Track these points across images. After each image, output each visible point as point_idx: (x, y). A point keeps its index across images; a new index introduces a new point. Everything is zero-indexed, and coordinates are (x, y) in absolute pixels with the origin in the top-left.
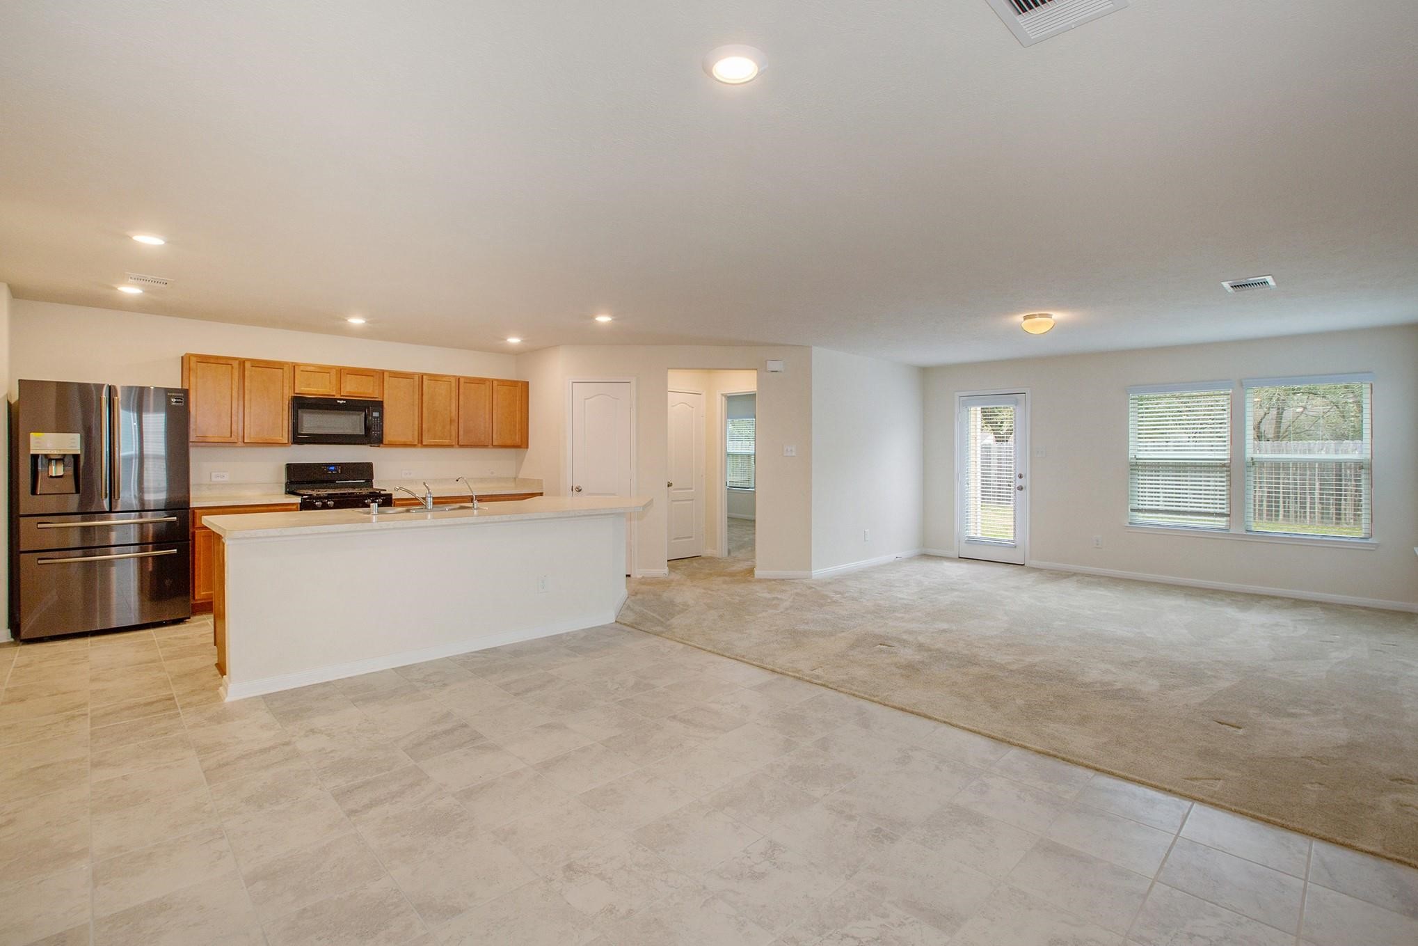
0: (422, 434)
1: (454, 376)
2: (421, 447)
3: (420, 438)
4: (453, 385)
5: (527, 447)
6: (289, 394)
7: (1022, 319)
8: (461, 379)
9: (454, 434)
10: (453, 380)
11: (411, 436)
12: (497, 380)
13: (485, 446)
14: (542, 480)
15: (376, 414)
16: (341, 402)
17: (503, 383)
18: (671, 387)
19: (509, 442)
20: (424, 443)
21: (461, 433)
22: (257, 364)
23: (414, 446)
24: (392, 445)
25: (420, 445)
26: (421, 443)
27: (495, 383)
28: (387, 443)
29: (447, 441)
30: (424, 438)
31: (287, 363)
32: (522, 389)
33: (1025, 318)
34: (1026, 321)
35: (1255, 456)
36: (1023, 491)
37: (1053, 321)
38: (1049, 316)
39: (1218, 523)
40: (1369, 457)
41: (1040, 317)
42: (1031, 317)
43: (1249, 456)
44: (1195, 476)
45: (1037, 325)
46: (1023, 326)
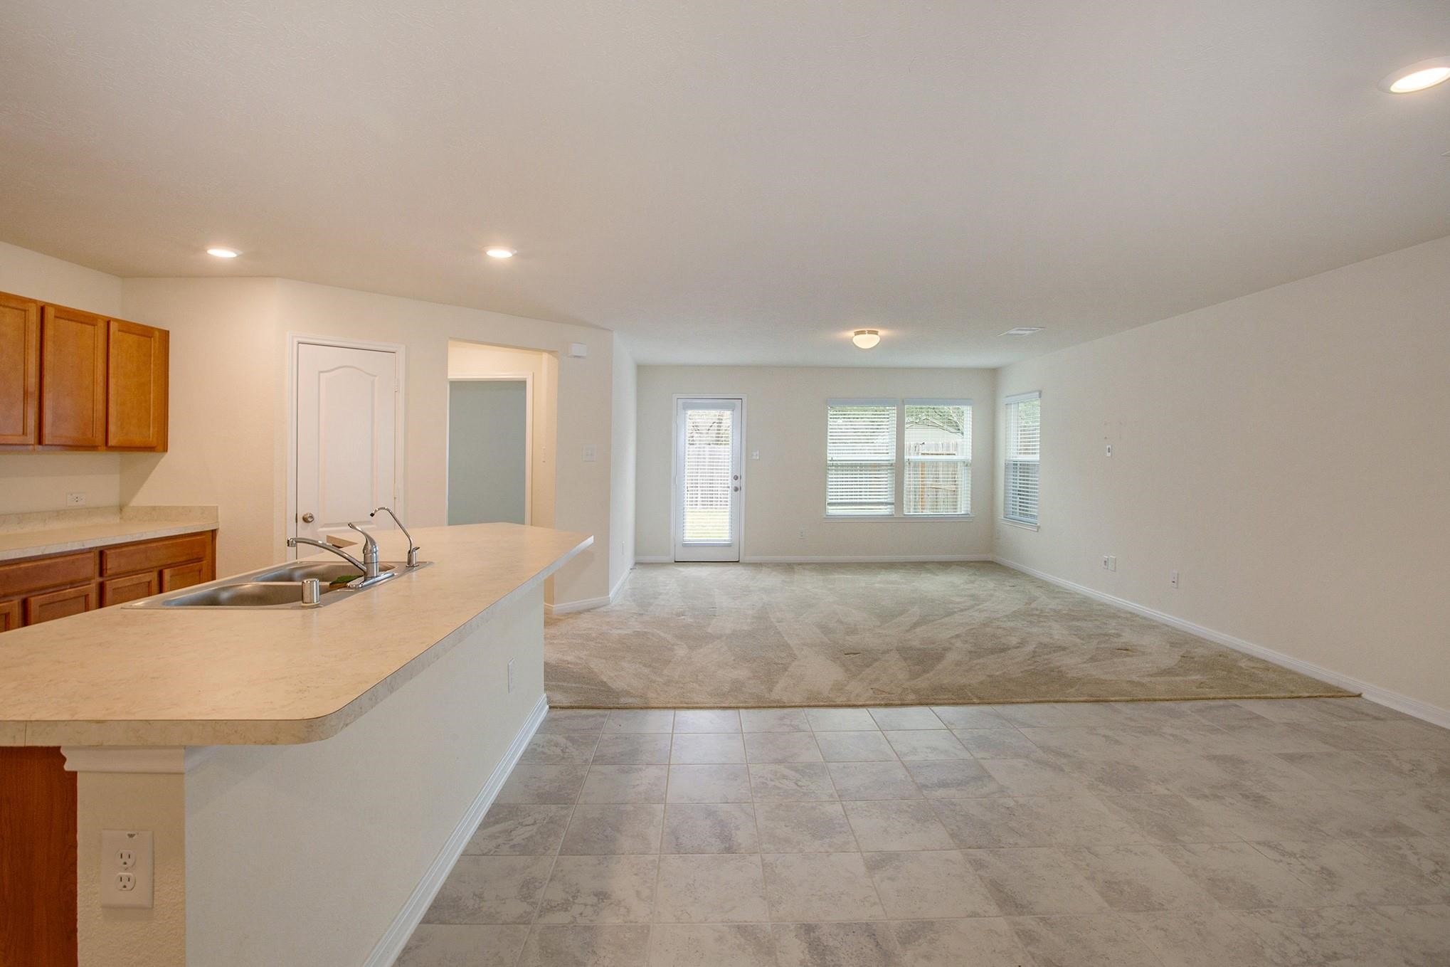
4: (33, 318)
5: (165, 449)
7: (853, 334)
8: (47, 310)
9: (31, 421)
10: (31, 309)
12: (117, 321)
13: (93, 448)
14: (217, 508)
17: (128, 327)
19: (138, 442)
21: (48, 420)
27: (114, 326)
29: (16, 437)
32: (160, 343)
33: (857, 333)
34: (857, 336)
35: (910, 457)
36: (738, 492)
37: (879, 339)
38: (876, 333)
39: (885, 511)
40: (971, 458)
41: (869, 333)
42: (862, 332)
43: (906, 457)
44: (870, 474)
45: (866, 341)
46: (854, 340)
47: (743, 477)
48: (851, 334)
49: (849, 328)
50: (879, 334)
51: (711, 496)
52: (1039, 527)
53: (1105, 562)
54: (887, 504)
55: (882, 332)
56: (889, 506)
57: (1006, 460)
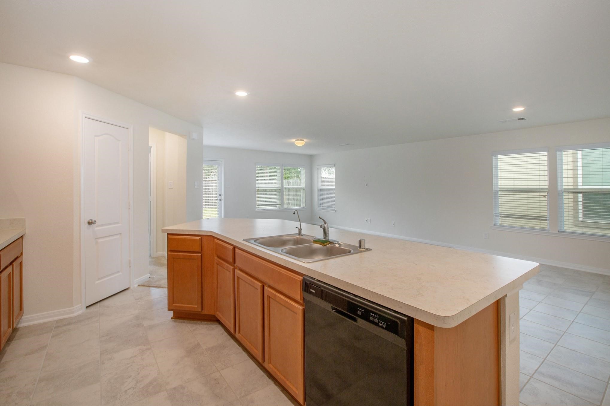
34: (296, 141)
35: (286, 187)
36: (221, 201)
37: (305, 143)
38: (303, 140)
39: (277, 207)
40: (304, 187)
41: (301, 141)
42: (298, 140)
43: (284, 187)
44: (272, 193)
45: (300, 143)
46: (295, 143)
47: (223, 195)
48: (294, 140)
49: (294, 139)
50: (305, 141)
51: (211, 202)
52: (336, 211)
53: (366, 220)
54: (278, 204)
55: (305, 140)
56: (278, 206)
57: (318, 188)
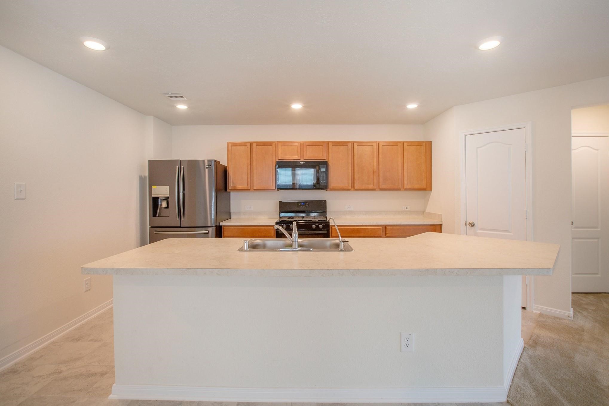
0: (354, 182)
1: (376, 142)
2: (354, 190)
3: (353, 185)
4: (375, 147)
5: (431, 190)
6: (275, 160)
8: (380, 143)
9: (376, 181)
10: (374, 144)
11: (346, 183)
12: (407, 142)
13: (399, 189)
14: (441, 215)
15: (323, 170)
16: (303, 163)
17: (411, 144)
18: (574, 132)
19: (416, 187)
20: (355, 188)
21: (381, 180)
22: (260, 144)
23: (349, 190)
24: (334, 189)
25: (353, 189)
26: (353, 187)
27: (405, 144)
28: (331, 188)
29: (371, 186)
30: (355, 184)
31: (274, 142)
32: (428, 146)
